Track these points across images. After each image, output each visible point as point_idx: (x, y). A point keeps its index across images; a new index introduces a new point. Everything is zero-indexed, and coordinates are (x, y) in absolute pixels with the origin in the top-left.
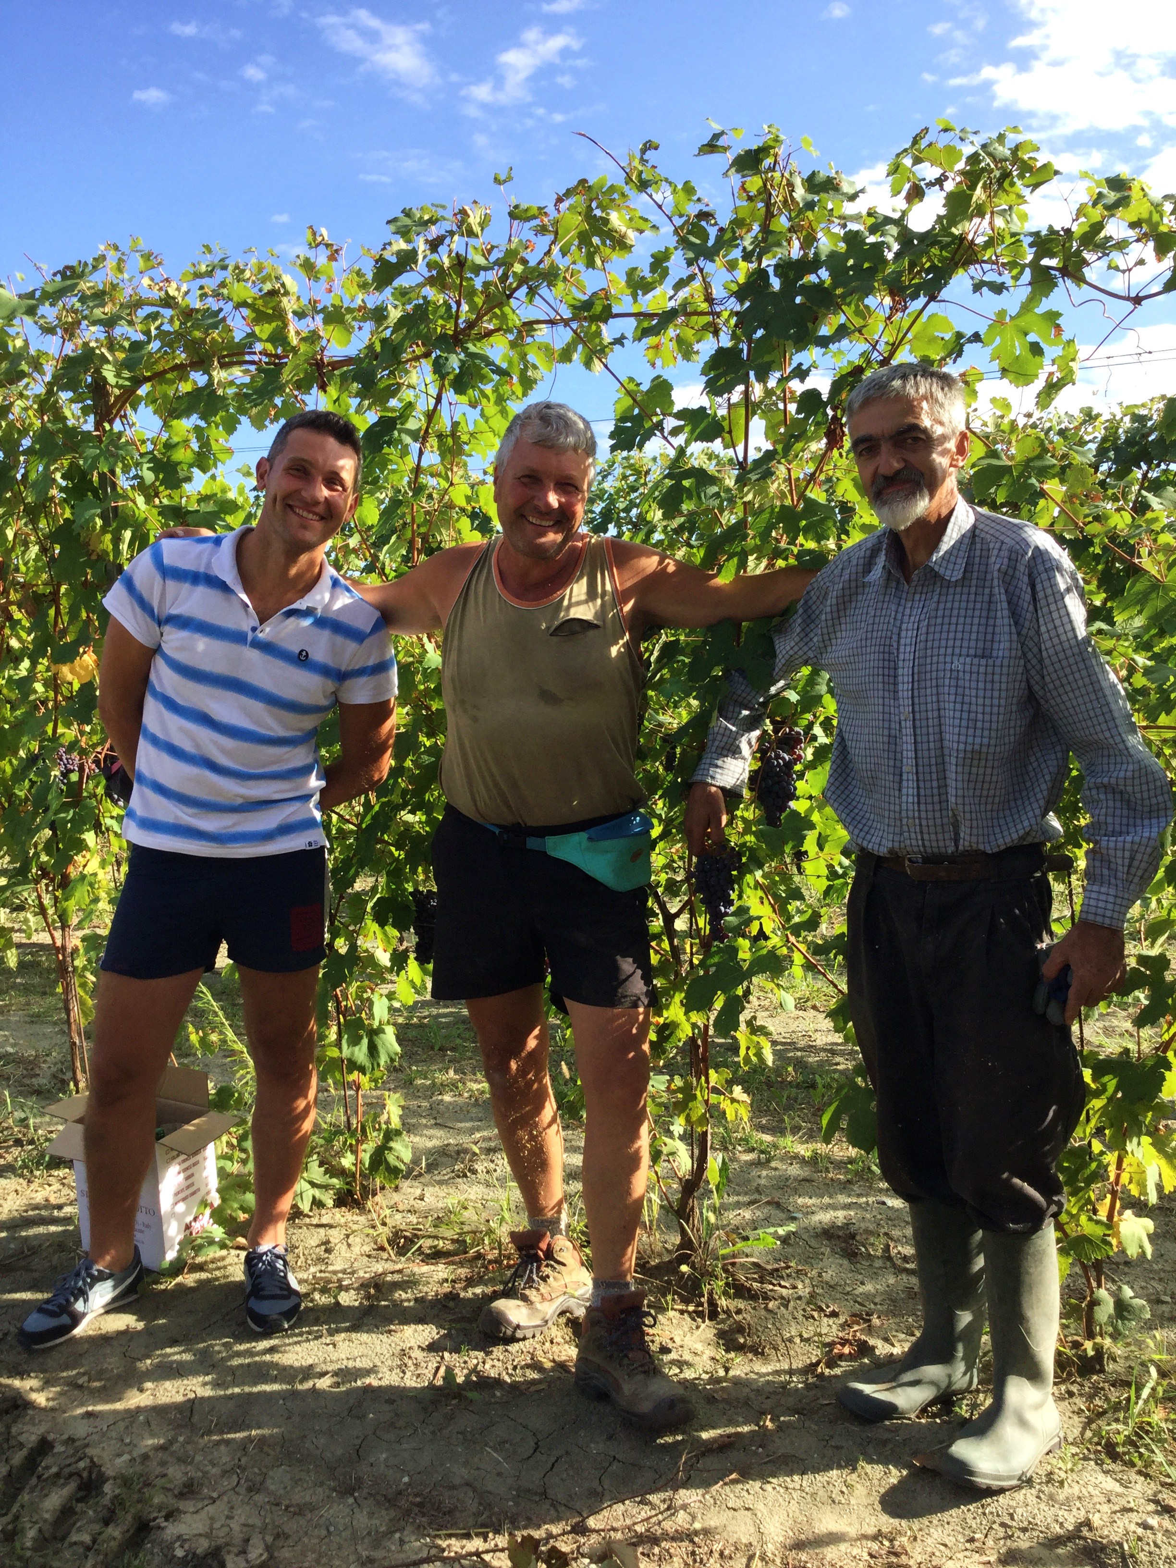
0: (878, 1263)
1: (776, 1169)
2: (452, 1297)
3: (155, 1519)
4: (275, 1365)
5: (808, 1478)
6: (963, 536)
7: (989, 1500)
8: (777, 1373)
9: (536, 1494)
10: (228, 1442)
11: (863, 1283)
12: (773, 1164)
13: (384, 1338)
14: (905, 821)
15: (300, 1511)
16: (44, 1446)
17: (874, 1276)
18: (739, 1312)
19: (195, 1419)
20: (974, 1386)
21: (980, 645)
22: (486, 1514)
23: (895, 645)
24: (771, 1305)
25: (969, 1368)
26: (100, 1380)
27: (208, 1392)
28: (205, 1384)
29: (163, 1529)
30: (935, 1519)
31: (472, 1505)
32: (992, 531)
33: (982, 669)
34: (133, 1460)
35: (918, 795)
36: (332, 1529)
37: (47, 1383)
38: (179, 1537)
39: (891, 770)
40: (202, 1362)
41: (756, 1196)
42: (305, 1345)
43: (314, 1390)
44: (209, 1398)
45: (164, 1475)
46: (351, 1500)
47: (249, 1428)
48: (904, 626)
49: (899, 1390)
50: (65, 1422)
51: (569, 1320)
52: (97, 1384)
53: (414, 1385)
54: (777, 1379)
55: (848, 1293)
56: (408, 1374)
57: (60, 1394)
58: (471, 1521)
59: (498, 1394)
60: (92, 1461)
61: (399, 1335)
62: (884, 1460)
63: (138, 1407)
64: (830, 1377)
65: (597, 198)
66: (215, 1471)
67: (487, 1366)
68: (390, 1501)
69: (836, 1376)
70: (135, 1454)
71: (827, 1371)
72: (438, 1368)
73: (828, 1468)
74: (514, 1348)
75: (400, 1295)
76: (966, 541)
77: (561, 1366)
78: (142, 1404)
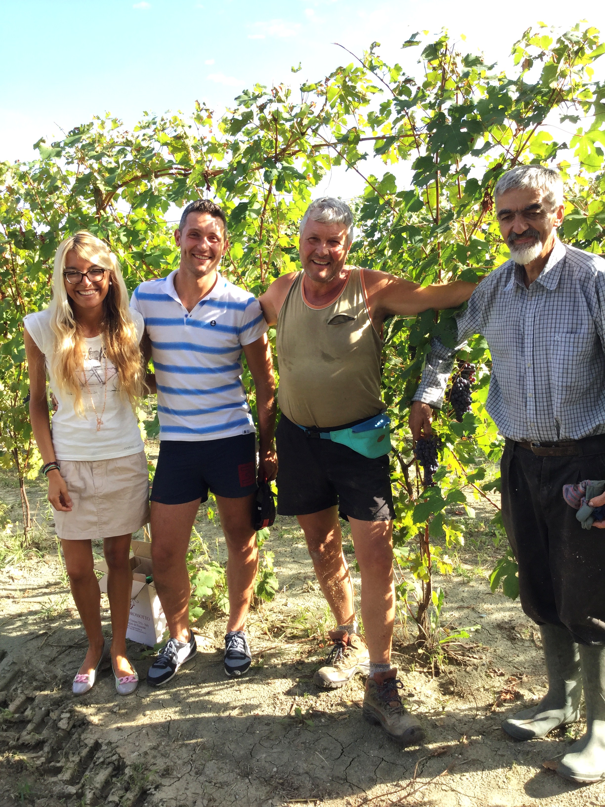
0: (527, 644)
1: (473, 587)
2: (300, 663)
3: (150, 789)
4: (210, 702)
5: (486, 772)
6: (558, 263)
7: (584, 788)
8: (471, 709)
9: (341, 779)
10: (187, 745)
11: (518, 656)
12: (471, 584)
13: (265, 687)
14: (529, 424)
15: (222, 785)
16: (97, 746)
17: (525, 651)
18: (451, 673)
19: (171, 732)
20: (578, 719)
21: (570, 326)
22: (316, 790)
23: (522, 325)
24: (468, 669)
25: (575, 710)
26: (125, 709)
27: (177, 717)
28: (175, 712)
29: (153, 795)
30: (554, 798)
31: (309, 785)
32: (575, 260)
33: (572, 340)
34: (140, 755)
35: (536, 410)
36: (237, 797)
37: (99, 710)
38: (161, 800)
39: (521, 395)
40: (174, 700)
41: (462, 604)
42: (225, 690)
43: (229, 717)
44: (178, 720)
45: (155, 764)
46: (247, 781)
47: (197, 737)
48: (527, 315)
49: (535, 723)
50: (107, 733)
51: (361, 677)
52: (123, 711)
53: (280, 715)
54: (471, 713)
55: (510, 662)
56: (277, 708)
57: (106, 716)
58: (308, 795)
59: (323, 720)
60: (119, 756)
61: (273, 685)
62: (527, 763)
63: (143, 725)
64: (499, 713)
65: (349, 76)
66: (179, 762)
67: (318, 705)
68: (267, 781)
69: (502, 713)
70: (141, 752)
71: (497, 709)
72: (292, 705)
73: (497, 767)
74: (332, 693)
75: (274, 661)
76: (560, 266)
77: (356, 704)
78: (145, 723)
